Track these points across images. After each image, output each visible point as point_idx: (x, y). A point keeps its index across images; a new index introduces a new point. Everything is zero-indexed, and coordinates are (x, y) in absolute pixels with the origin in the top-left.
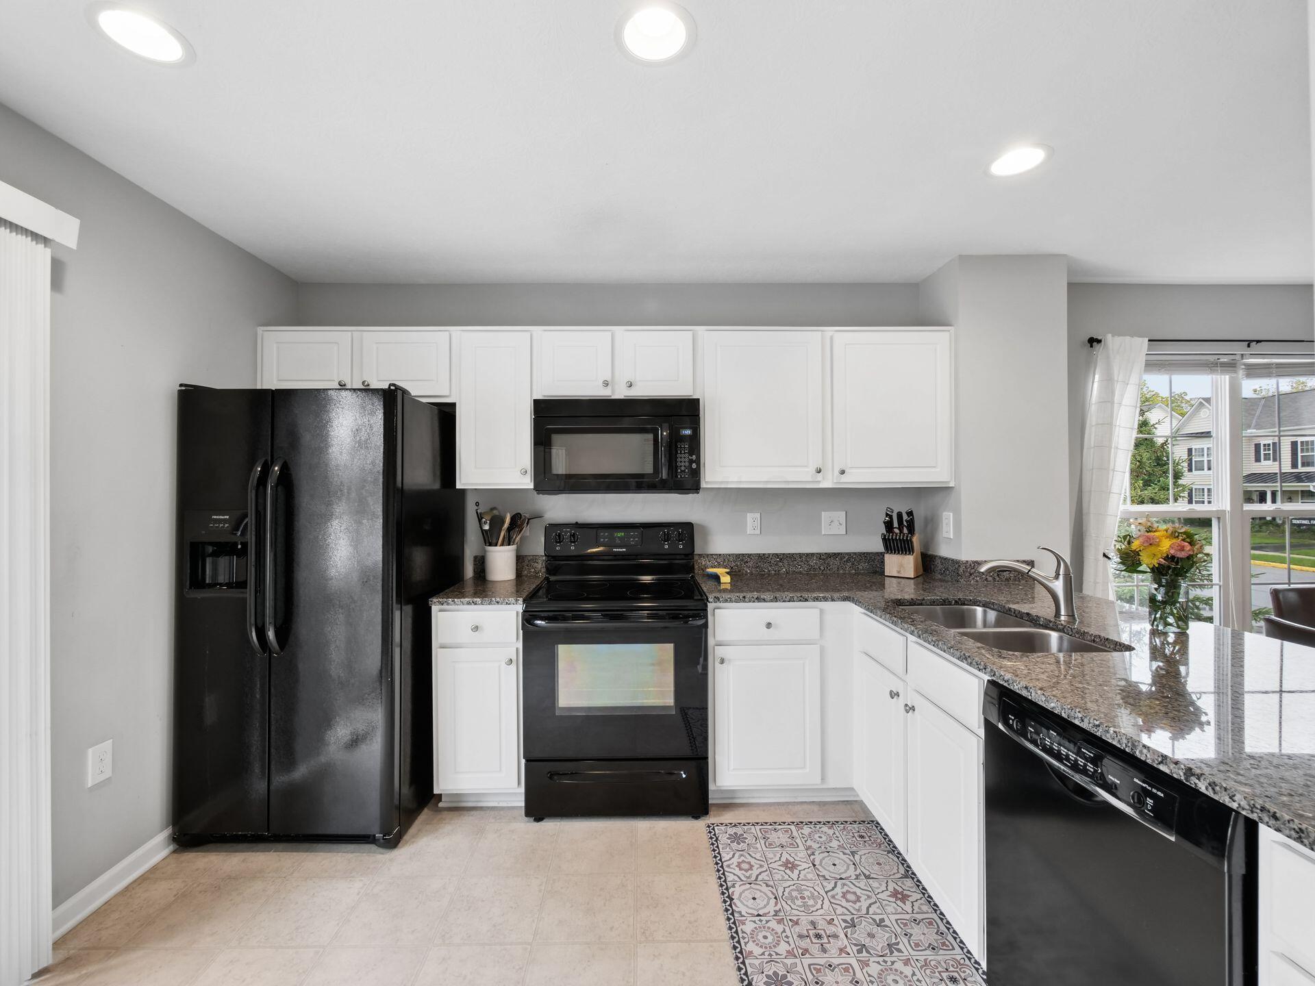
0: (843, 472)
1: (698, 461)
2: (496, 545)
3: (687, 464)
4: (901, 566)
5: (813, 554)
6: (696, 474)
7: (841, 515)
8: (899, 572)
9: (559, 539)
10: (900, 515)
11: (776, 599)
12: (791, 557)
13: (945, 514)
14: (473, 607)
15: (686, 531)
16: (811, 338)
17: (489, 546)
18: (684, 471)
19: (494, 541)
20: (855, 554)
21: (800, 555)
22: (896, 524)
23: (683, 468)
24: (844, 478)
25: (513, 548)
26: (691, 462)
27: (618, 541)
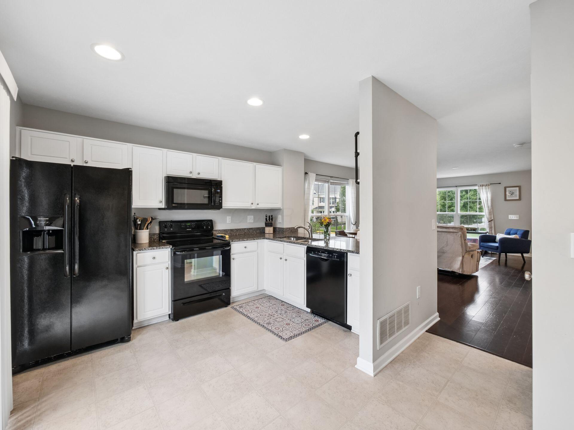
0: (258, 204)
1: (222, 200)
2: (143, 229)
3: (218, 201)
4: (270, 230)
5: (245, 229)
6: (221, 204)
7: (252, 217)
8: (269, 232)
9: (166, 227)
10: (269, 216)
11: (247, 240)
12: (240, 230)
13: (279, 216)
14: (153, 250)
15: (210, 223)
16: (250, 165)
17: (139, 230)
18: (218, 203)
19: (142, 228)
20: (256, 228)
21: (242, 229)
22: (268, 219)
23: (217, 202)
24: (258, 206)
25: (148, 230)
26: (220, 200)
27: (188, 226)
